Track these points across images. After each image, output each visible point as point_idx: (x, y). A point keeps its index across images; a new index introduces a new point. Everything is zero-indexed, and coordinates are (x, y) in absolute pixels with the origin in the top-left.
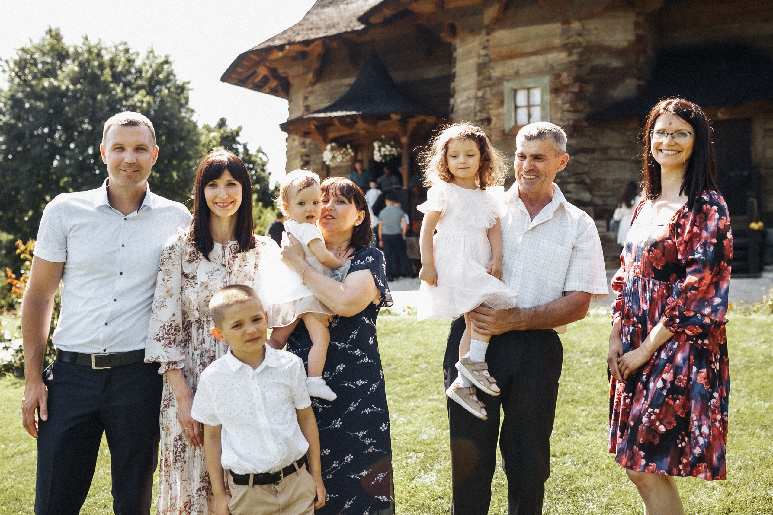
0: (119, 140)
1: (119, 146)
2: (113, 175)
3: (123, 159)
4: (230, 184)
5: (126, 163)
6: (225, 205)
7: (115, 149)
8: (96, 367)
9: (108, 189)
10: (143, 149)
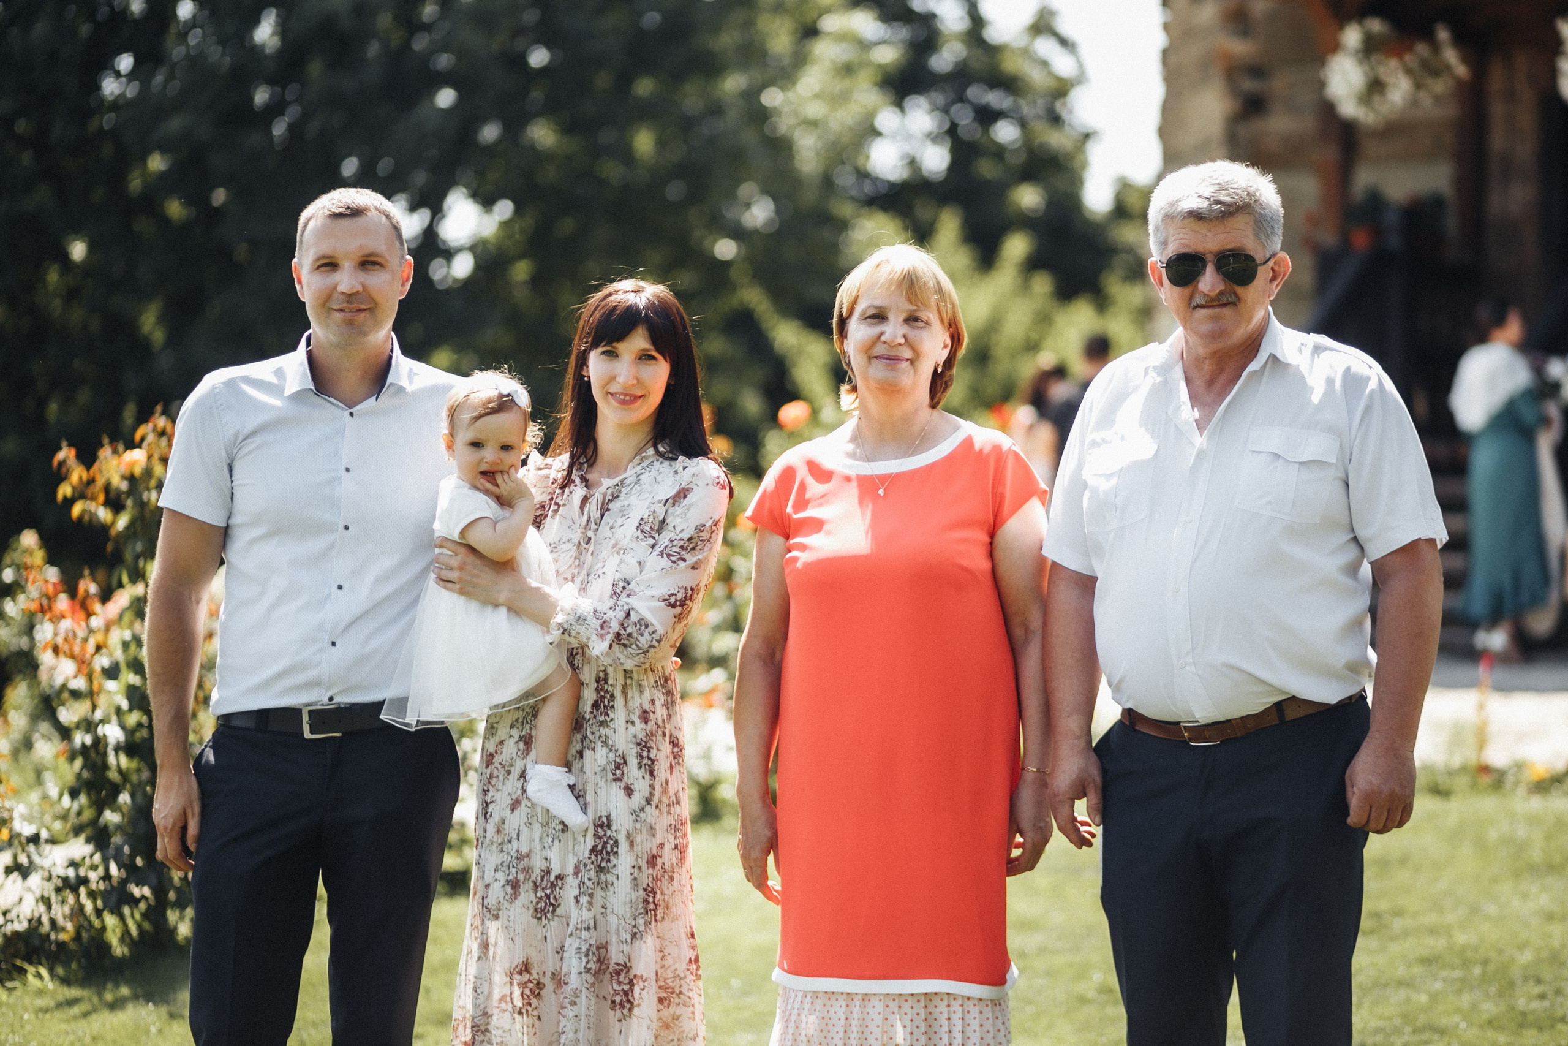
0: (326, 248)
1: (327, 261)
2: (319, 322)
3: (335, 287)
5: (342, 293)
6: (627, 399)
7: (319, 267)
8: (312, 733)
9: (310, 355)
10: (375, 263)
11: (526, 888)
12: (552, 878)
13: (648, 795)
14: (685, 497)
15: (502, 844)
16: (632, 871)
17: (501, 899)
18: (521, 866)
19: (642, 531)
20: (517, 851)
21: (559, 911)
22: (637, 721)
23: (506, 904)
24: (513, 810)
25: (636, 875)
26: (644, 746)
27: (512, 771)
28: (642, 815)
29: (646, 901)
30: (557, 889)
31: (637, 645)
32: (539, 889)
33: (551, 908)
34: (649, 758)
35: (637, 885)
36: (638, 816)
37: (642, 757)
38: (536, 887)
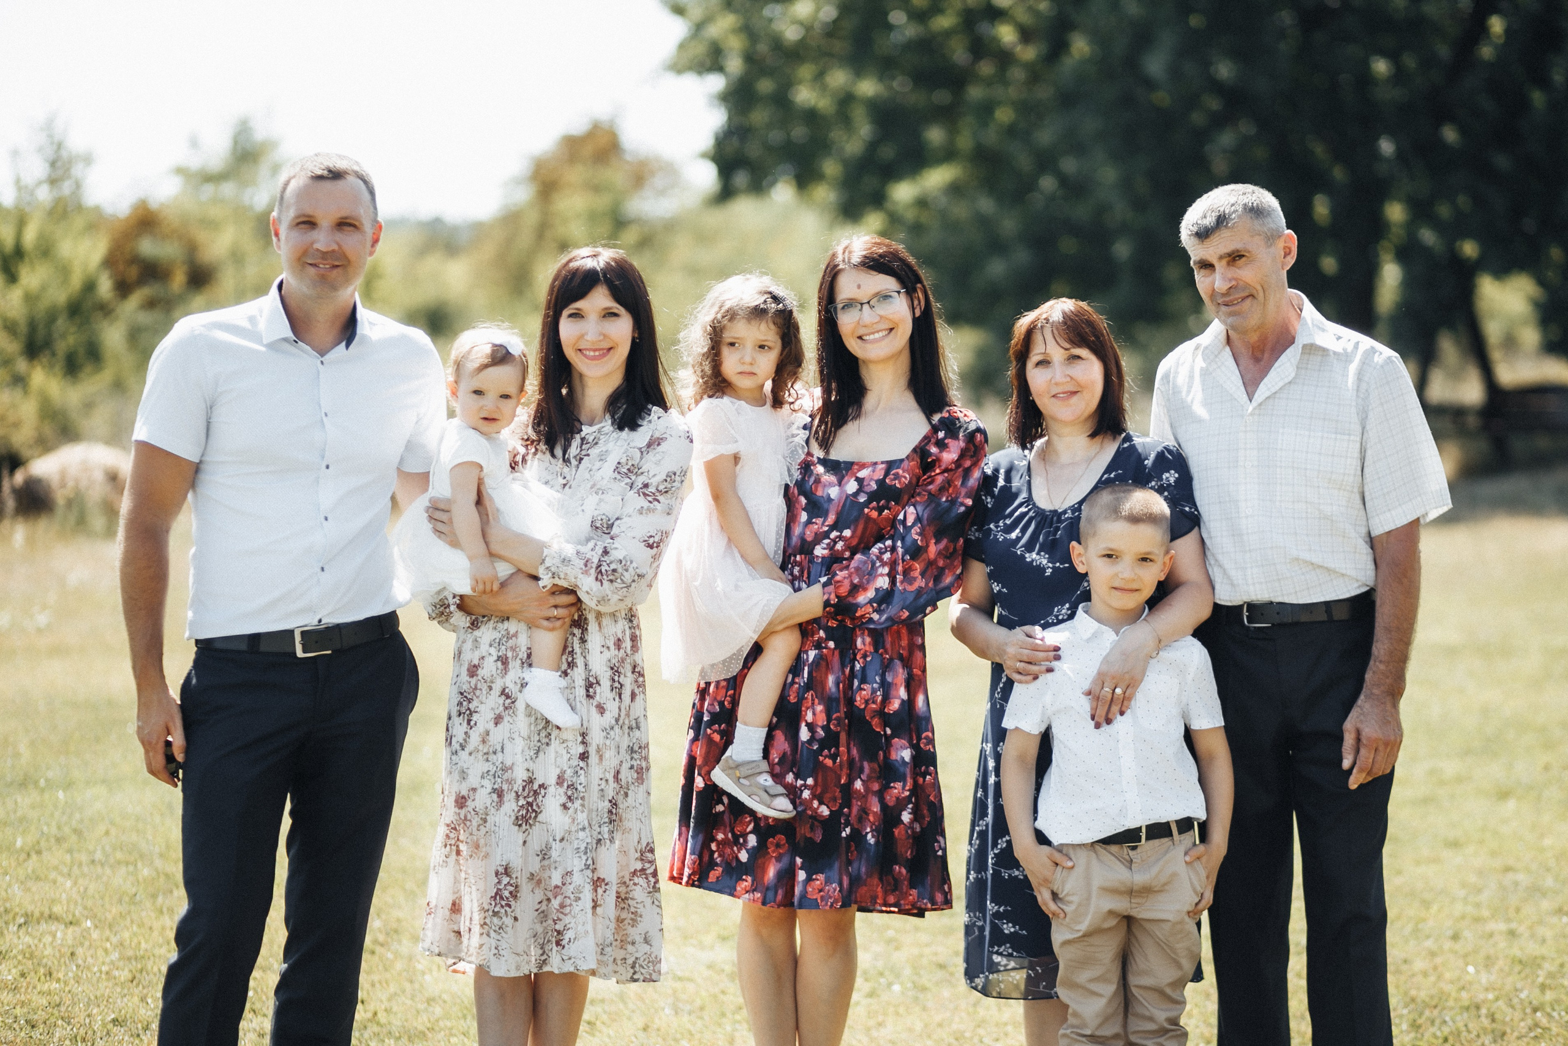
0: (306, 208)
1: (302, 219)
3: (313, 244)
4: (610, 314)
5: (318, 250)
6: (597, 353)
7: (298, 225)
9: (282, 297)
10: (351, 225)
11: (509, 797)
12: (536, 787)
13: (617, 716)
14: (659, 444)
15: (487, 753)
16: (600, 782)
17: (488, 805)
18: (505, 777)
19: (619, 473)
20: (502, 763)
21: (540, 818)
22: (612, 647)
23: (493, 811)
24: (496, 724)
25: (602, 787)
26: (615, 670)
27: (494, 688)
28: (612, 733)
29: (610, 812)
30: (540, 796)
31: (622, 580)
32: (521, 798)
33: (533, 815)
34: (619, 683)
35: (603, 796)
36: (608, 733)
37: (614, 680)
38: (518, 796)
